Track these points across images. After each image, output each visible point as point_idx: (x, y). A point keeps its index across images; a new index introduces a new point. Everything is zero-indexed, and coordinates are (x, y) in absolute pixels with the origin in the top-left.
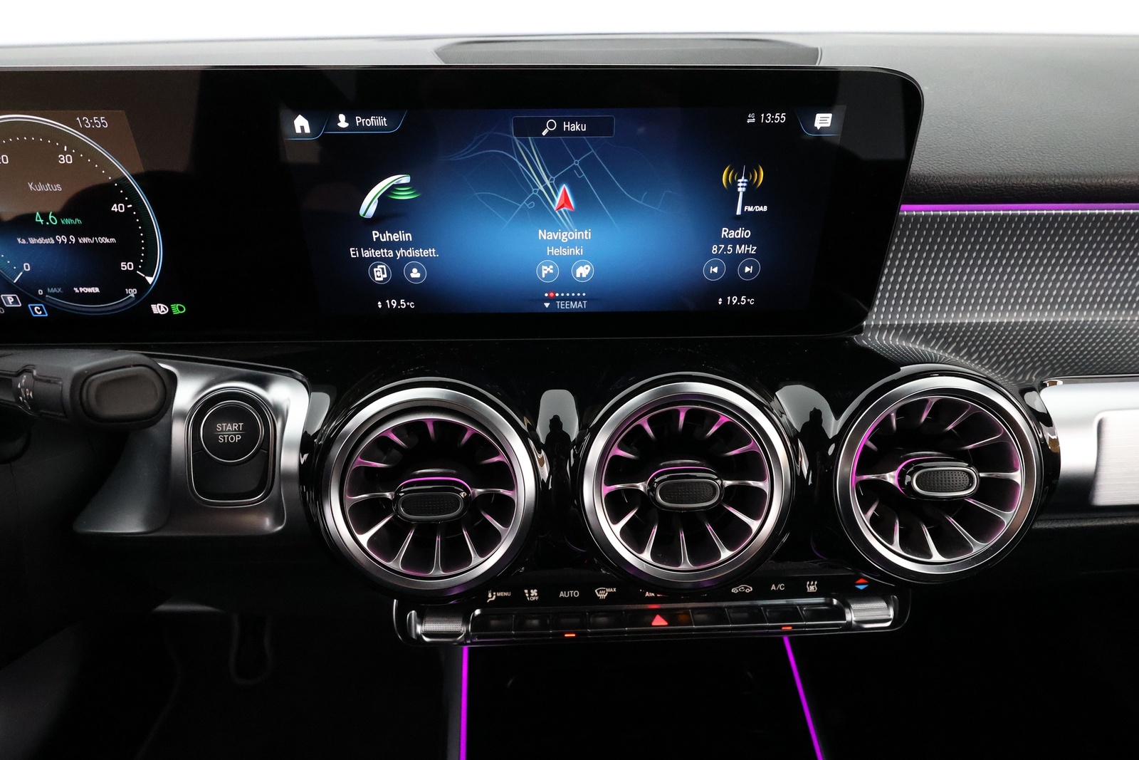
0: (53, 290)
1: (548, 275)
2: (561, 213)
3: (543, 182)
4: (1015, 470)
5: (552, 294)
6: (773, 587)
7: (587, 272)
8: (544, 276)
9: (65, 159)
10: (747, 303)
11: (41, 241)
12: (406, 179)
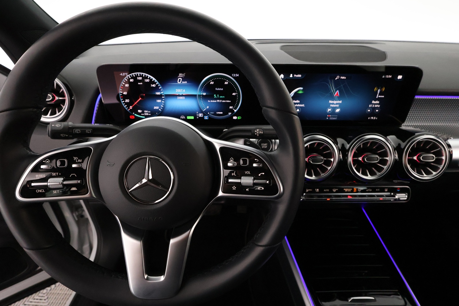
0: (211, 113)
1: (329, 111)
2: (336, 97)
3: (333, 89)
4: (443, 156)
5: (329, 116)
6: (377, 190)
7: (339, 111)
8: (328, 111)
9: (226, 83)
10: (376, 119)
11: (214, 101)
12: (301, 88)
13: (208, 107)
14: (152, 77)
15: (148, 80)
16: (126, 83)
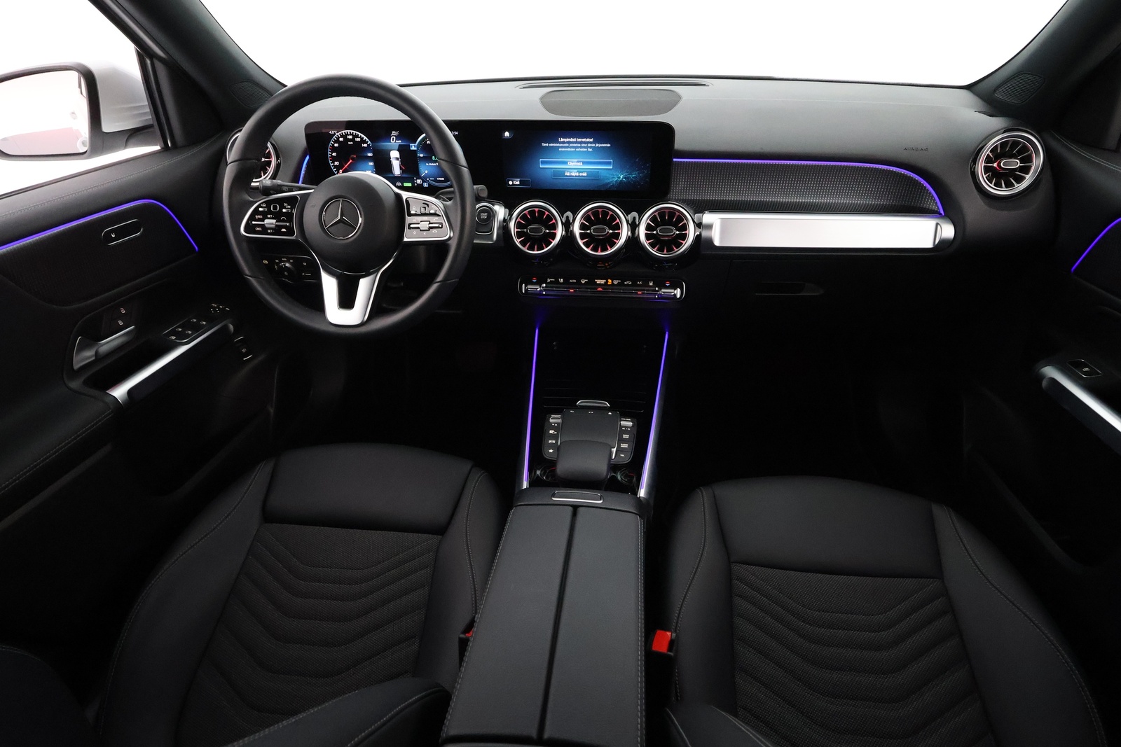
0: (431, 179)
13: (426, 172)
14: (363, 136)
15: (358, 139)
16: (335, 142)
